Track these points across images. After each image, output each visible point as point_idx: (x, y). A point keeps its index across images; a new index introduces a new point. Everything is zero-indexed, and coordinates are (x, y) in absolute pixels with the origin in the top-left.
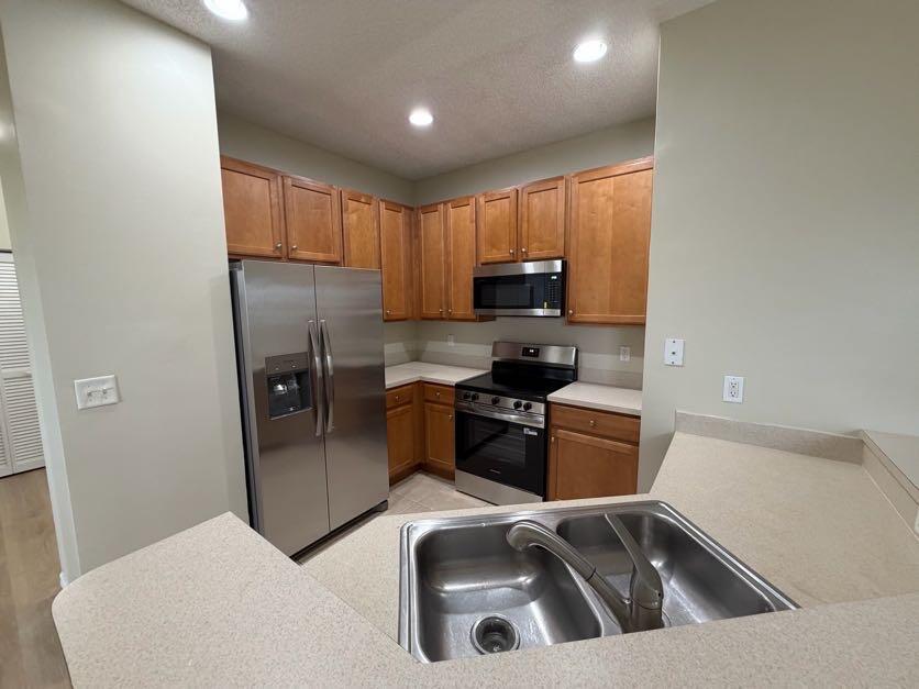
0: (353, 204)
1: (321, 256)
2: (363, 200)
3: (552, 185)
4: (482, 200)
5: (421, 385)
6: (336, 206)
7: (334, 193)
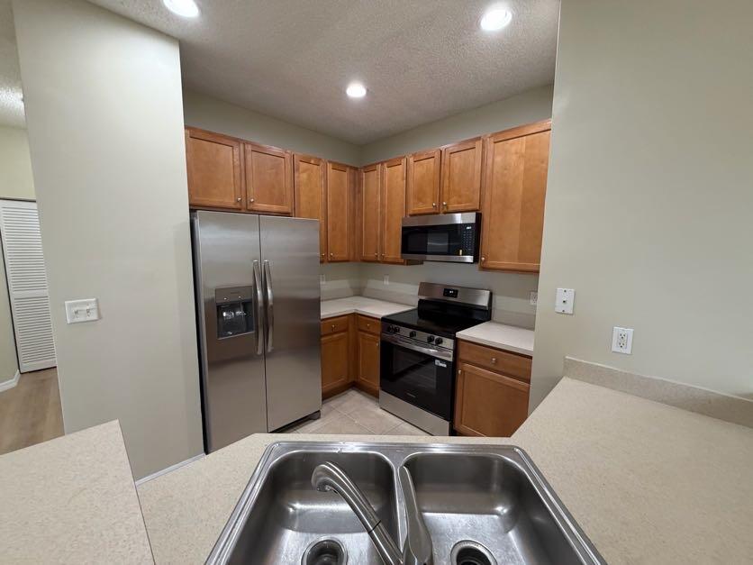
0: (303, 165)
1: (275, 208)
2: (312, 162)
3: (471, 145)
4: (411, 160)
5: (356, 316)
6: (289, 167)
7: (287, 156)
